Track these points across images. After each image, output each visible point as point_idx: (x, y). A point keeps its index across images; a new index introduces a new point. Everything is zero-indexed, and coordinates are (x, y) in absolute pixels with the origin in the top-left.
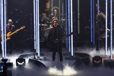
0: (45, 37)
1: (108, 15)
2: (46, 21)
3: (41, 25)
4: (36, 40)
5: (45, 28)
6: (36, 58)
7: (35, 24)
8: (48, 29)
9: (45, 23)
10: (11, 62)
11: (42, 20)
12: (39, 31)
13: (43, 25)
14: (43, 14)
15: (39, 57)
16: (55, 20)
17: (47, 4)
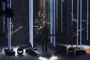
0: (37, 35)
1: (79, 20)
2: (38, 24)
3: (34, 26)
4: (31, 36)
5: (37, 29)
6: (31, 48)
7: (30, 26)
8: (38, 29)
9: (37, 25)
10: (14, 51)
11: (35, 23)
12: (33, 30)
13: (35, 26)
14: (36, 19)
15: (32, 48)
16: (44, 23)
17: (38, 12)
